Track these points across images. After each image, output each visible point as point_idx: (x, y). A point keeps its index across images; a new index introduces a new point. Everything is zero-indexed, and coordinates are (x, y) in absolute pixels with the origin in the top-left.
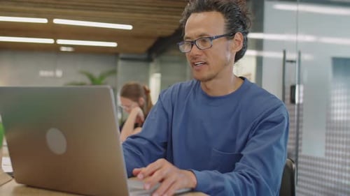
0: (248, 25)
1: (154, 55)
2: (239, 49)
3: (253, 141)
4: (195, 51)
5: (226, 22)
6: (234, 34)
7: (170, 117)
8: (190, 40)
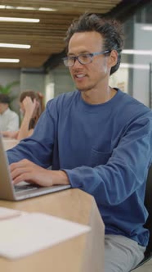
0: (121, 44)
1: (48, 69)
2: (114, 64)
3: (124, 140)
4: (77, 65)
5: (104, 41)
6: (110, 52)
7: (56, 124)
8: (74, 56)
